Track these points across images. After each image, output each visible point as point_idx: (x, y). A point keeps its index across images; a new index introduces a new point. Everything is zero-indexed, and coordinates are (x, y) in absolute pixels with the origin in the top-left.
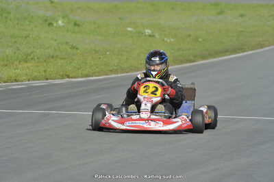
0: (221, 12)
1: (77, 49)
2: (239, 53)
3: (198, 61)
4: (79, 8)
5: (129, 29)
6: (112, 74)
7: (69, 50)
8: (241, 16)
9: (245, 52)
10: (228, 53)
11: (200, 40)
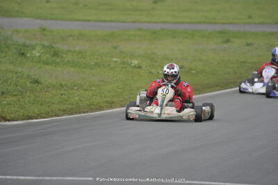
0: (228, 41)
1: (38, 83)
2: (232, 88)
4: (71, 36)
6: (63, 115)
7: (28, 84)
8: (248, 45)
10: (218, 88)
11: (194, 72)
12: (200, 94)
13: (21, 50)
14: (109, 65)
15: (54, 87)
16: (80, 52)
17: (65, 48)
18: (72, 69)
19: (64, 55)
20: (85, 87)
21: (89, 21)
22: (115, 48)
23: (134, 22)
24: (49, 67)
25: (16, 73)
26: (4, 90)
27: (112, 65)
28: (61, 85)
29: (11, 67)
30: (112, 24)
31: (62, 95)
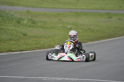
0: (110, 17)
1: (26, 35)
2: (112, 38)
3: (88, 42)
4: (40, 14)
5: (60, 25)
6: (37, 49)
7: (22, 36)
8: (119, 19)
9: (115, 37)
10: (106, 38)
11: (95, 31)
12: (98, 41)
13: (18, 20)
14: (57, 28)
15: (33, 37)
16: (44, 22)
17: (38, 20)
18: (41, 29)
19: (37, 23)
20: (47, 37)
21: (48, 8)
22: (60, 20)
23: (68, 9)
24: (30, 28)
25: (16, 31)
26: (10, 38)
27: (59, 28)
28: (36, 36)
29: (14, 28)
30: (59, 10)
31: (36, 40)
